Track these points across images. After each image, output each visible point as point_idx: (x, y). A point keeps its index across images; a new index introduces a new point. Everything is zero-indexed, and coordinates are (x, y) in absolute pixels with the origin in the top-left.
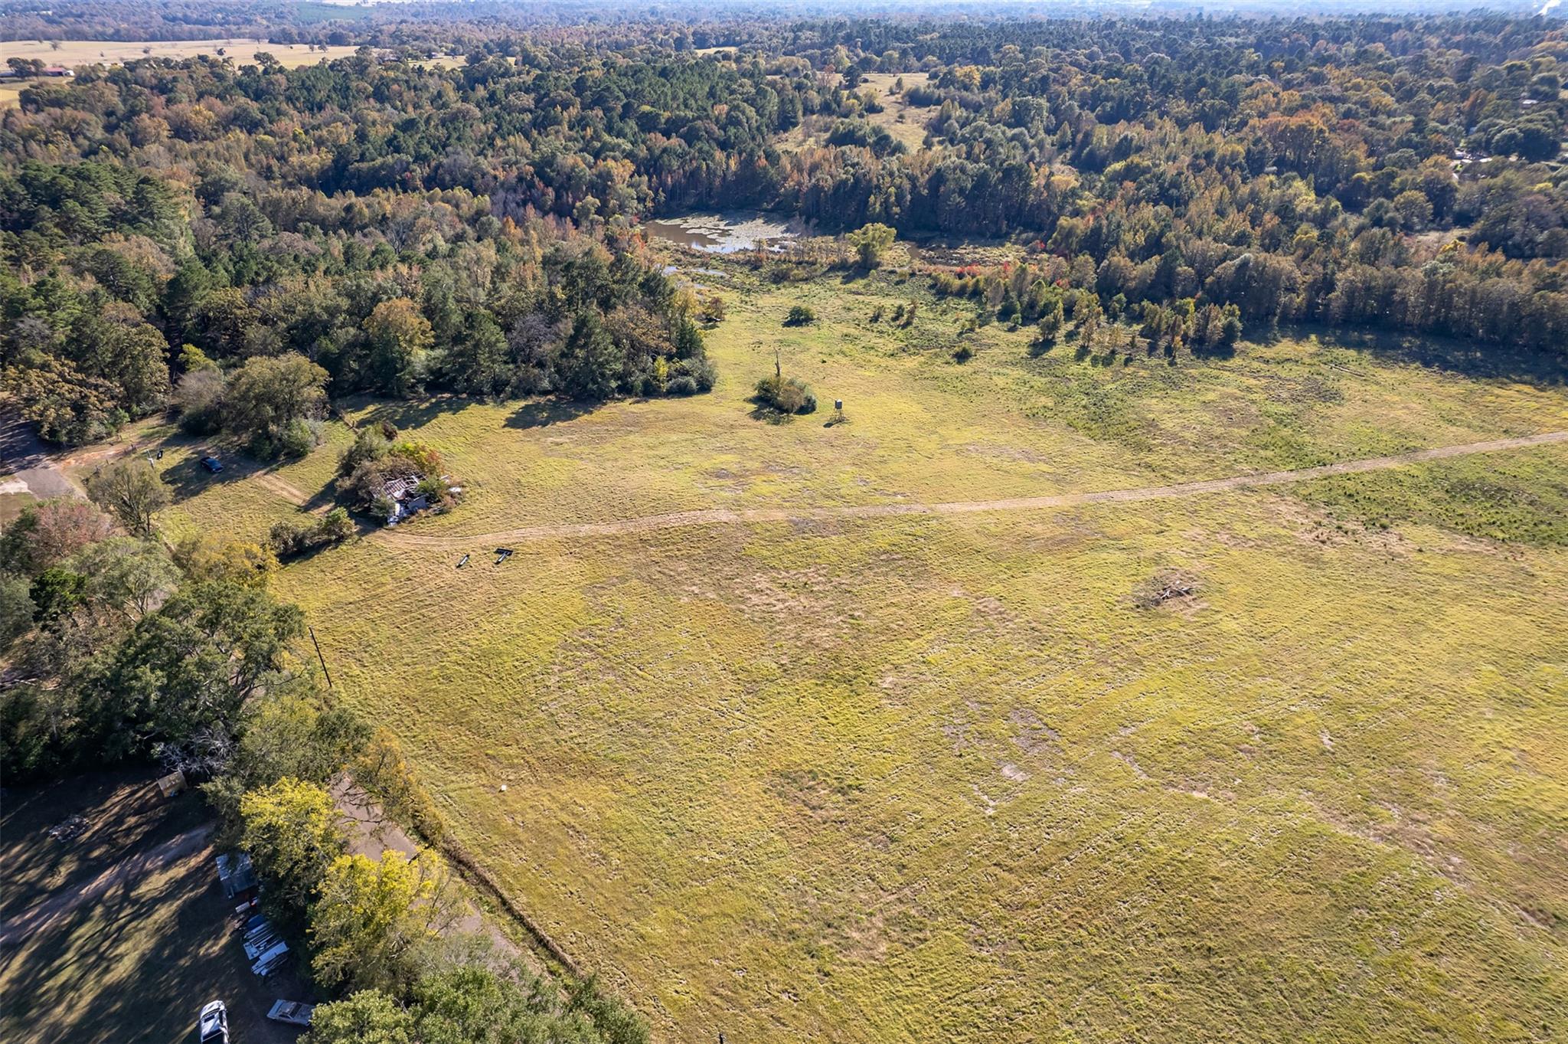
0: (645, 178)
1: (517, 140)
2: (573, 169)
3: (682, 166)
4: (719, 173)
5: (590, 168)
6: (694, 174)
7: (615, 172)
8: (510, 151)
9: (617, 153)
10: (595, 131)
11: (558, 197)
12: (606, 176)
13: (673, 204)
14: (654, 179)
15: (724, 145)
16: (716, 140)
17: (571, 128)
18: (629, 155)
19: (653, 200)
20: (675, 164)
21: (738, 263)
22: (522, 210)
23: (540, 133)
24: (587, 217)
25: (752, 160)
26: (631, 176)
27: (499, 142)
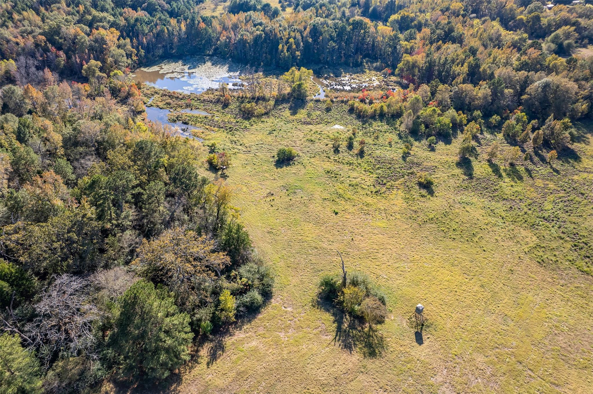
0: (128, 40)
1: (30, 14)
2: (75, 36)
3: (151, 30)
4: (175, 33)
5: (88, 35)
6: (159, 35)
7: (107, 38)
8: (26, 23)
9: (105, 24)
10: (86, 8)
11: (69, 58)
12: (101, 41)
13: (150, 56)
14: (135, 40)
15: (172, 14)
16: (167, 11)
17: (68, 5)
18: (113, 25)
19: (137, 55)
20: (146, 29)
21: (211, 102)
22: (41, 73)
23: (47, 9)
24: (93, 76)
25: (194, 24)
26: (118, 39)
27: (16, 16)
